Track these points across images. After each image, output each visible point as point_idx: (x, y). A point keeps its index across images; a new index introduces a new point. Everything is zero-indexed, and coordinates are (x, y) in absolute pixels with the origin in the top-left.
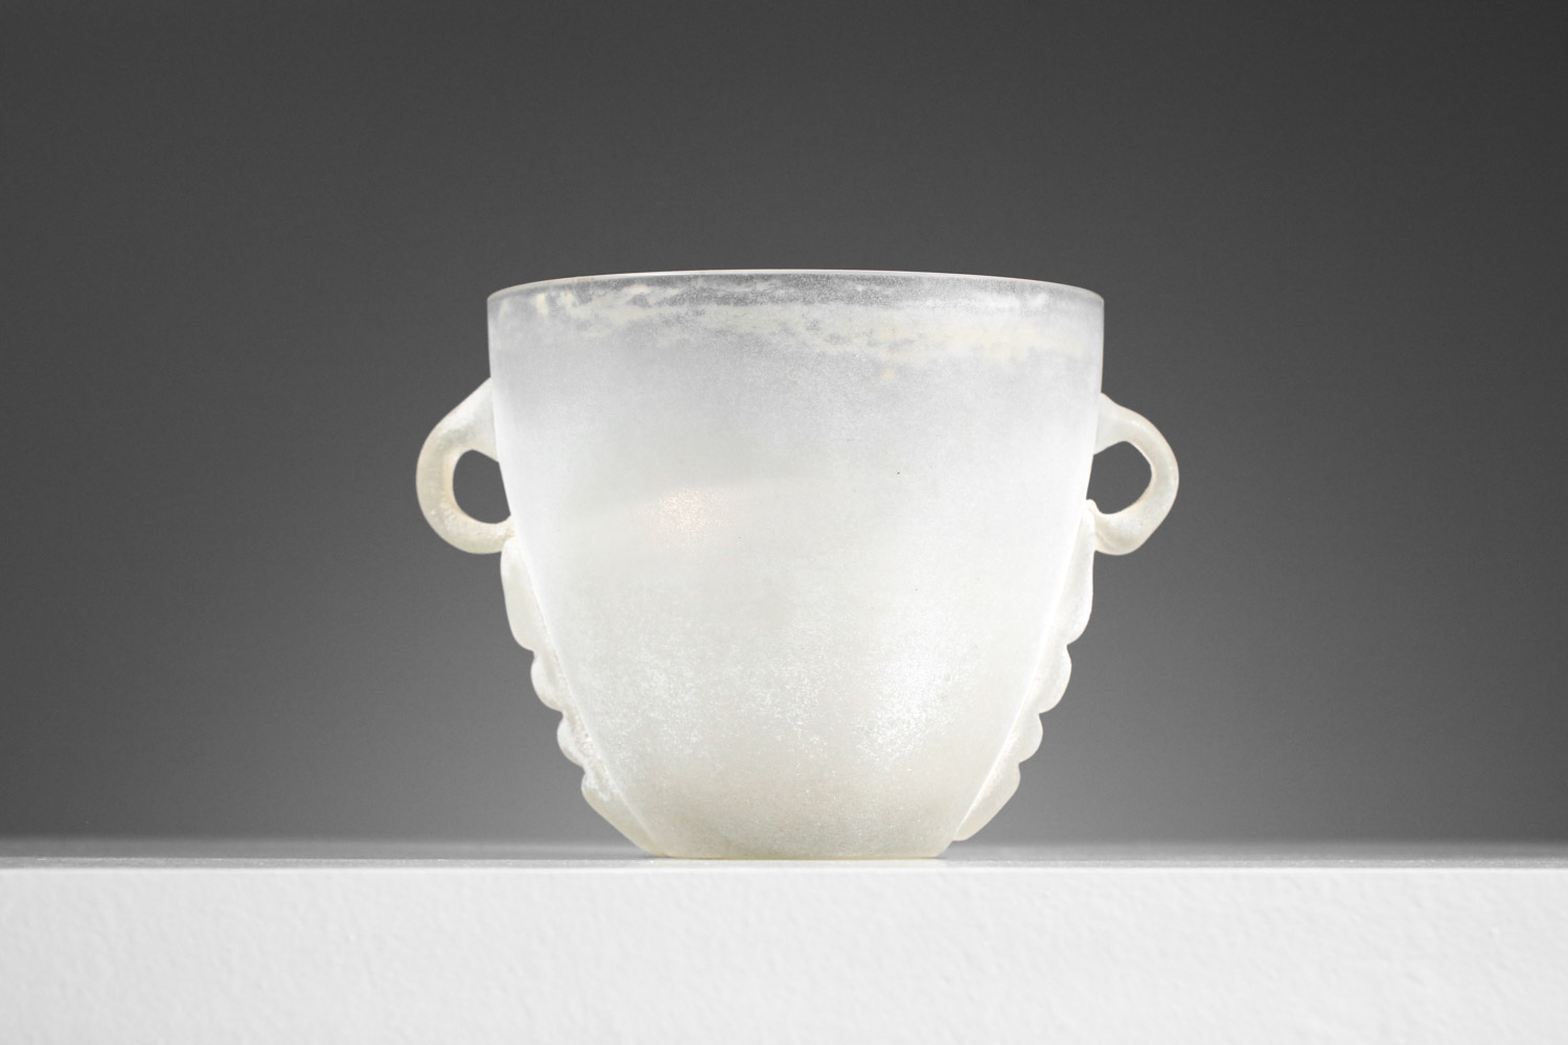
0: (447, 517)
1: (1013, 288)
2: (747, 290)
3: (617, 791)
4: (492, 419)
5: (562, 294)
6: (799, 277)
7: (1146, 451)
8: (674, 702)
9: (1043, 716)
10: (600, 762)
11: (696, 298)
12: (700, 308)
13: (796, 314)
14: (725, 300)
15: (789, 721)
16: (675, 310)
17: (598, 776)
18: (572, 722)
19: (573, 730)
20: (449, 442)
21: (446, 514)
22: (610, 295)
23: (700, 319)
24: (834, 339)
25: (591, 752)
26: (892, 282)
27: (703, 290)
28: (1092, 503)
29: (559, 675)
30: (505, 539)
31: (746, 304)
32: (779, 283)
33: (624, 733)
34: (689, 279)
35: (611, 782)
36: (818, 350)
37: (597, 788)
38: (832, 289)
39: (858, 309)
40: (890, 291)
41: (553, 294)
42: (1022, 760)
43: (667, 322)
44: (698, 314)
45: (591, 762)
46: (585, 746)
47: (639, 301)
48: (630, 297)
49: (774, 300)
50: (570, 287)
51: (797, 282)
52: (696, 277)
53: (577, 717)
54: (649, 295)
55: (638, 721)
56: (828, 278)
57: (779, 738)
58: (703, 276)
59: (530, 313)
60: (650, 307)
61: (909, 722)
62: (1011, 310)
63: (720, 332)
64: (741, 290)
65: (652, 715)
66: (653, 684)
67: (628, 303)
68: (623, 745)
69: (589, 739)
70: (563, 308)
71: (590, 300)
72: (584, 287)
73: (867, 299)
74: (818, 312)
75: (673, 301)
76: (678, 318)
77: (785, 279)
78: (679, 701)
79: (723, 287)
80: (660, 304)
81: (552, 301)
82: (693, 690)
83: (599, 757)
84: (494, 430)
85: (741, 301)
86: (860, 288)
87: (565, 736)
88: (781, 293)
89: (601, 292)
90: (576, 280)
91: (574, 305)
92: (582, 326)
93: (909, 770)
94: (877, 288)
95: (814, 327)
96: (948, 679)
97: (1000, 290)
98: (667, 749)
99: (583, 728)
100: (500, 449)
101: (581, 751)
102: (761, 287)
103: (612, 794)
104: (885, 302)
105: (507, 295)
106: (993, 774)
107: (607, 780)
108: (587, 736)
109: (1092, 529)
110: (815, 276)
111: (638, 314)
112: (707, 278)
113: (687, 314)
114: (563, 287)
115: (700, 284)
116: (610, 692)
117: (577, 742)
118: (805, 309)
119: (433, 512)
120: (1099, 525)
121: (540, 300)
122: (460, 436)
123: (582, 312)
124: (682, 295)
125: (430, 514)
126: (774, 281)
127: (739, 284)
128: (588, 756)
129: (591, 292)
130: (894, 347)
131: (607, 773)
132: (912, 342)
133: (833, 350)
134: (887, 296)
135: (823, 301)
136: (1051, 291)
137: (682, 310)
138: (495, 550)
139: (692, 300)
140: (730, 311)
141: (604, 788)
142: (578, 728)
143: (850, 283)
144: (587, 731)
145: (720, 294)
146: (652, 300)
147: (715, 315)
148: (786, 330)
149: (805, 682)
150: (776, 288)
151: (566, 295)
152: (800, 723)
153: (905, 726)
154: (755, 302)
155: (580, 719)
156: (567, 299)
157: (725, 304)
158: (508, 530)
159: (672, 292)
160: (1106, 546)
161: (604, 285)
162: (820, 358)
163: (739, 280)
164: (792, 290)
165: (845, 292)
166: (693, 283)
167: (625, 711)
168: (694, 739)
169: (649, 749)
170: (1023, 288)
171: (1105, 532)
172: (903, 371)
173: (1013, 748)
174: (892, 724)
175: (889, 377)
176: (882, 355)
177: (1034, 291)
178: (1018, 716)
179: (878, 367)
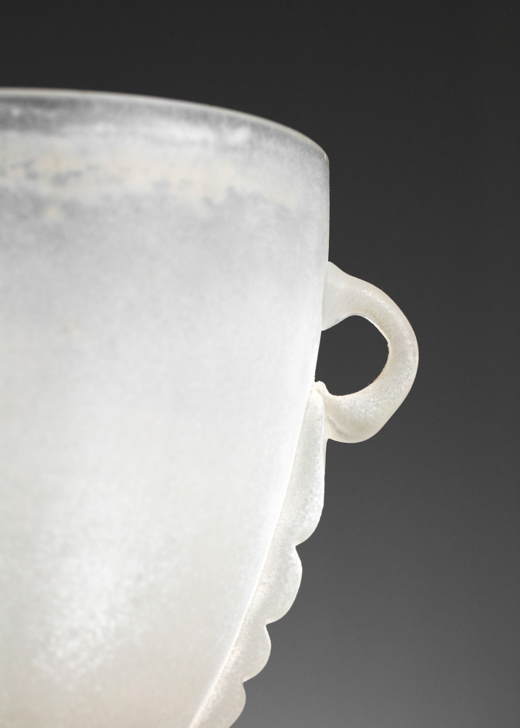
1: (205, 117)
7: (380, 324)
9: (270, 627)
26: (52, 104)
28: (321, 385)
40: (52, 115)
42: (246, 678)
61: (94, 631)
62: (204, 143)
73: (24, 124)
86: (16, 111)
93: (99, 689)
94: (36, 111)
96: (139, 578)
97: (189, 117)
104: (46, 128)
106: (213, 692)
109: (321, 411)
120: (328, 407)
130: (59, 180)
132: (79, 174)
136: (254, 127)
153: (90, 635)
160: (340, 433)
170: (219, 119)
171: (337, 417)
172: (70, 209)
173: (236, 664)
174: (74, 633)
175: (53, 215)
176: (44, 189)
177: (235, 124)
178: (239, 627)
179: (38, 205)
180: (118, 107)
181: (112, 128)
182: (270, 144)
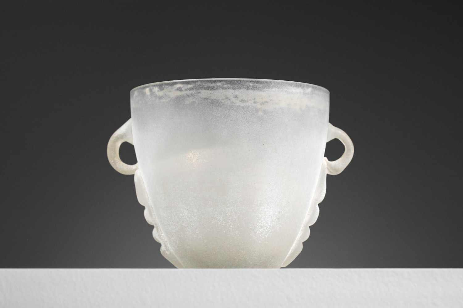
0: (117, 163)
1: (301, 86)
2: (214, 85)
3: (172, 251)
4: (131, 131)
5: (154, 88)
6: (231, 81)
7: (343, 141)
8: (190, 220)
9: (310, 227)
10: (167, 241)
11: (198, 88)
12: (199, 91)
13: (230, 93)
14: (207, 88)
15: (228, 226)
16: (191, 92)
17: (166, 246)
18: (157, 229)
19: (157, 231)
20: (118, 139)
21: (117, 162)
22: (170, 88)
23: (199, 95)
24: (243, 101)
25: (163, 238)
26: (262, 83)
27: (200, 85)
28: (326, 158)
29: (153, 214)
30: (135, 170)
31: (214, 90)
32: (225, 83)
33: (174, 231)
34: (195, 82)
35: (170, 248)
36: (237, 105)
37: (165, 250)
38: (242, 85)
39: (250, 91)
40: (261, 86)
41: (151, 88)
42: (303, 241)
43: (188, 96)
44: (199, 93)
45: (163, 241)
46: (161, 236)
47: (179, 89)
48: (176, 88)
49: (223, 88)
50: (157, 85)
51: (231, 82)
52: (198, 81)
53: (159, 227)
54: (182, 87)
55: (179, 227)
56: (241, 81)
57: (225, 232)
58: (200, 81)
59: (144, 94)
60: (183, 91)
61: (267, 227)
62: (300, 93)
63: (206, 99)
64: (212, 85)
65: (183, 225)
66: (184, 214)
67: (176, 90)
68: (174, 235)
69: (163, 234)
70: (154, 92)
71: (163, 89)
72: (161, 85)
73: (253, 88)
74: (237, 92)
75: (190, 89)
76: (192, 95)
77: (227, 81)
78: (192, 220)
79: (207, 84)
80: (186, 90)
81: (151, 90)
82: (197, 216)
83: (166, 240)
84: (132, 135)
85: (212, 89)
86: (251, 85)
87: (155, 233)
88: (225, 86)
89: (167, 87)
90: (158, 83)
91: (158, 91)
92: (160, 98)
93: (267, 242)
94: (257, 85)
95: (236, 97)
96: (280, 212)
97: (297, 86)
98: (188, 236)
99: (161, 231)
100: (134, 141)
101: (160, 238)
102: (219, 84)
103: (170, 252)
104: (259, 89)
105: (136, 90)
106: (294, 245)
107: (169, 247)
108: (162, 233)
109: (326, 166)
110: (236, 81)
111: (179, 93)
112: (201, 81)
113: (195, 93)
114: (154, 86)
115: (199, 83)
116: (170, 218)
117: (159, 235)
118: (233, 91)
119: (112, 161)
120: (328, 165)
121: (147, 90)
122: (122, 137)
123: (161, 93)
124: (193, 87)
125: (111, 162)
126: (223, 82)
127: (212, 83)
128: (162, 240)
129: (163, 87)
130: (262, 104)
131: (169, 245)
132: (268, 102)
133: (242, 105)
134: (260, 87)
135: (239, 88)
136: (313, 87)
137: (193, 92)
138: (132, 174)
139: (196, 88)
140: (209, 92)
141: (167, 250)
142: (159, 231)
143: (248, 83)
144: (162, 232)
145: (205, 87)
146: (183, 89)
147: (204, 93)
148: (227, 98)
149: (233, 213)
150: (224, 85)
151: (155, 88)
152: (232, 227)
153: (266, 228)
154: (217, 89)
155: (160, 228)
156: (156, 89)
157: (207, 89)
158: (137, 167)
159: (190, 86)
160: (331, 172)
161: (168, 84)
162: (238, 107)
163: (212, 82)
164: (229, 85)
165: (246, 86)
166: (197, 83)
167: (174, 224)
168: (197, 232)
169: (182, 236)
170: (304, 86)
171: (330, 167)
172: (265, 112)
173: (301, 237)
174: (262, 227)
175: (260, 113)
176: (258, 106)
177: (308, 87)
178: (302, 226)
179: (257, 110)
180: (279, 83)
181: (277, 89)
182: (316, 92)
